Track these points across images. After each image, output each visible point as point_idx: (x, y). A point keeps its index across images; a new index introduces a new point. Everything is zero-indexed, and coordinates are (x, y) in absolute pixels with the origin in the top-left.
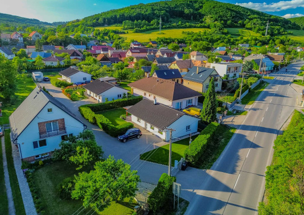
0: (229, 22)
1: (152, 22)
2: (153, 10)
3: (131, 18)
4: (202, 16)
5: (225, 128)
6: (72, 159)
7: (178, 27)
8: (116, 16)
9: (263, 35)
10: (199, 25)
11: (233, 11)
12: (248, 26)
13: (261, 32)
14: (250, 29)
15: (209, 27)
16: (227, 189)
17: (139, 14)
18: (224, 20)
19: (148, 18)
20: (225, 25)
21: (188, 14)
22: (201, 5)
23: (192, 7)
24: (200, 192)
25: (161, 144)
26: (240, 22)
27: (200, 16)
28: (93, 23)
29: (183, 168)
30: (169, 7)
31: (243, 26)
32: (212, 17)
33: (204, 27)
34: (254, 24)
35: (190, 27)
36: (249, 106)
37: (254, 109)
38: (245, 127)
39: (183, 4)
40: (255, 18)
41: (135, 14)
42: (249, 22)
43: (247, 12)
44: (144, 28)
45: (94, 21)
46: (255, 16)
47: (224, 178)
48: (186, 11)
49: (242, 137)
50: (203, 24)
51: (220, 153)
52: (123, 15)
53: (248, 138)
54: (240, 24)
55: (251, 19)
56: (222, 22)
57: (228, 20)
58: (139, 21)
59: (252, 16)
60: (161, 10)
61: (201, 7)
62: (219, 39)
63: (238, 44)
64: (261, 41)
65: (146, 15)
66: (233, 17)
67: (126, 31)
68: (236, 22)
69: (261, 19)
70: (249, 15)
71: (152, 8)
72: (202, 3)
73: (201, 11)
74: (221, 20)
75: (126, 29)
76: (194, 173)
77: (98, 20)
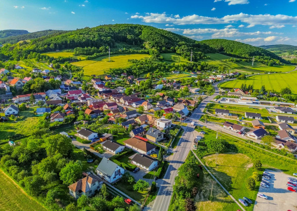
0: (164, 48)
1: (100, 48)
2: (100, 36)
3: (81, 45)
4: (142, 41)
5: (166, 162)
6: (128, 181)
7: (123, 53)
8: (66, 41)
9: (189, 60)
10: (140, 51)
11: (166, 37)
12: (178, 51)
13: (188, 58)
14: (180, 54)
15: (148, 53)
16: (168, 183)
17: (88, 40)
18: (160, 47)
19: (96, 44)
20: (161, 52)
21: (130, 39)
22: (140, 30)
23: (133, 33)
24: (162, 185)
25: (148, 172)
26: (172, 48)
27: (140, 42)
28: (45, 49)
29: (156, 179)
30: (113, 33)
31: (174, 51)
32: (150, 44)
33: (145, 53)
34: (182, 50)
35: (133, 53)
36: (174, 150)
37: (176, 152)
38: (173, 162)
39: (125, 30)
40: (184, 44)
41: (84, 40)
42: (179, 48)
43: (177, 39)
44: (95, 55)
45: (46, 46)
46: (183, 42)
47: (167, 180)
48: (129, 37)
49: (171, 166)
50: (143, 50)
51: (165, 173)
52: (73, 41)
53: (174, 167)
54: (172, 50)
55: (180, 46)
56: (159, 48)
57: (163, 46)
58: (89, 48)
59: (180, 43)
60: (106, 36)
61: (140, 33)
62: (157, 67)
63: (171, 71)
64: (187, 67)
65: (94, 41)
66: (166, 44)
67: (78, 58)
68: (169, 48)
69: (187, 45)
70: (178, 42)
71: (99, 34)
72: (140, 29)
73: (141, 37)
74: (157, 46)
75: (78, 55)
76: (159, 180)
77: (49, 45)
